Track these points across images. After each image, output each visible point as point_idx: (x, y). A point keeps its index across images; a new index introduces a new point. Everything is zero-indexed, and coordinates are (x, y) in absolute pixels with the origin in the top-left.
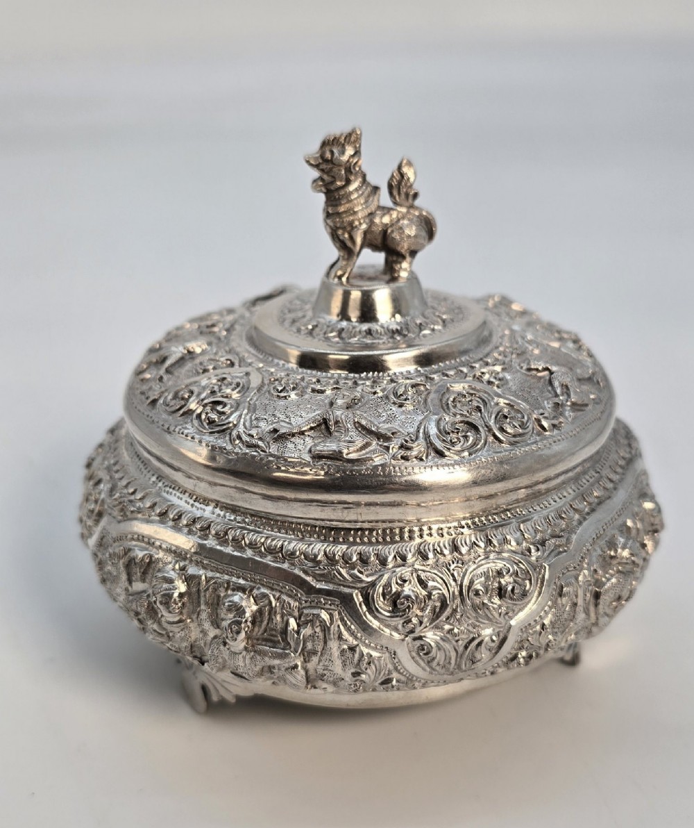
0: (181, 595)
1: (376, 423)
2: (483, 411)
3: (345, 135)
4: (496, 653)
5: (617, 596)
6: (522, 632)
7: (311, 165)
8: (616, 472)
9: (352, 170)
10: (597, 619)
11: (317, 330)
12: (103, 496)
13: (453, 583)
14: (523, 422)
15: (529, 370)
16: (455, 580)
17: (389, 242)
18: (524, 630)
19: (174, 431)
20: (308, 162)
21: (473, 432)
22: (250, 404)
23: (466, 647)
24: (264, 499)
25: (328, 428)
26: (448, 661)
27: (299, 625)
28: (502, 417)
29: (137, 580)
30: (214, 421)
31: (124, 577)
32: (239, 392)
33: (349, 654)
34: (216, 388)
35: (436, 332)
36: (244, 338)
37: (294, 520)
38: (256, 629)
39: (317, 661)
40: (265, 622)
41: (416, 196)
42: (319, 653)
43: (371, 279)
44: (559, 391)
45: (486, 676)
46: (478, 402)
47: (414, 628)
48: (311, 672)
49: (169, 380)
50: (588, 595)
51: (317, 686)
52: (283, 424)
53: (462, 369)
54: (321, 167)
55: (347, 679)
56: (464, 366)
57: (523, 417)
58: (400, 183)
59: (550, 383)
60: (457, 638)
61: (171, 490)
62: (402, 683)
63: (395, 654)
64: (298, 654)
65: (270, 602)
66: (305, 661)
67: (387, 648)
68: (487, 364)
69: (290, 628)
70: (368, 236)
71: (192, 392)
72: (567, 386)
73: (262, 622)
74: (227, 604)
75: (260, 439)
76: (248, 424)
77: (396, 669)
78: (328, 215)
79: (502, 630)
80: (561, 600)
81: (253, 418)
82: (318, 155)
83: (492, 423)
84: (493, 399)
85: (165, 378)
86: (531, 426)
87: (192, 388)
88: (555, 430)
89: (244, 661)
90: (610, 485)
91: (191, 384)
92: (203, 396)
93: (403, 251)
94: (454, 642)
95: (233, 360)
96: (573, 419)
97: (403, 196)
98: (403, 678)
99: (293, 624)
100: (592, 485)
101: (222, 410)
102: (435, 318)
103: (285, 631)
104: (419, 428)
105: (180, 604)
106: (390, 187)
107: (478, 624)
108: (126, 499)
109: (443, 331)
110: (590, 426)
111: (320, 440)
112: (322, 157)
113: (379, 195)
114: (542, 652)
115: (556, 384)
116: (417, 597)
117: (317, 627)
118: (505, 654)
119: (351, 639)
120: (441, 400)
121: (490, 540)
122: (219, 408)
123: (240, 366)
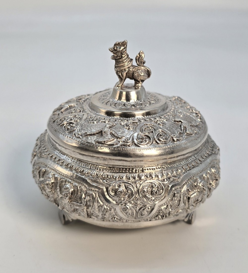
0: (52, 183)
1: (118, 133)
2: (154, 132)
3: (122, 42)
4: (150, 213)
5: (197, 200)
6: (159, 207)
7: (110, 51)
8: (203, 158)
9: (123, 53)
10: (189, 206)
11: (109, 103)
12: (37, 150)
13: (136, 188)
14: (167, 138)
15: (175, 121)
16: (137, 187)
17: (134, 77)
18: (160, 206)
19: (57, 131)
20: (109, 50)
21: (148, 139)
22: (81, 124)
23: (139, 210)
24: (80, 154)
25: (102, 134)
26: (133, 214)
27: (85, 196)
28: (159, 135)
29: (41, 177)
30: (69, 129)
31: (38, 176)
32: (79, 120)
33: (100, 207)
34: (72, 119)
35: (146, 107)
36: (88, 104)
37: (89, 162)
38: (73, 196)
39: (91, 209)
40: (76, 194)
41: (144, 63)
42: (92, 206)
43: (129, 88)
44: (182, 129)
45: (148, 221)
46: (153, 130)
47: (122, 201)
48: (89, 212)
49: (61, 115)
50: (185, 198)
51: (91, 217)
52: (89, 131)
53: (151, 119)
54: (114, 52)
55: (100, 216)
56: (153, 118)
57: (167, 136)
58: (139, 58)
59: (181, 126)
60: (136, 206)
61: (55, 150)
62: (118, 219)
63: (115, 209)
64: (84, 206)
65: (78, 188)
66: (87, 208)
67: (113, 207)
68: (161, 118)
69: (83, 197)
70: (128, 74)
71: (65, 119)
72: (186, 128)
73: (75, 194)
74: (64, 187)
75: (81, 135)
76: (78, 131)
77: (116, 214)
78: (116, 67)
79: (152, 205)
80: (174, 198)
81: (81, 129)
82: (113, 48)
83: (155, 137)
84: (158, 129)
85: (60, 114)
86: (169, 139)
87: (65, 118)
88: (178, 141)
89: (68, 206)
90: (199, 162)
91: (65, 117)
92: (68, 121)
93: (139, 80)
94: (135, 208)
95: (81, 110)
96: (186, 138)
97: (140, 63)
98: (119, 218)
99: (83, 196)
100: (192, 161)
101: (72, 125)
102: (148, 102)
103: (81, 198)
104: (131, 136)
105: (51, 186)
106: (136, 59)
107: (143, 202)
108: (42, 151)
109: (148, 106)
110: (192, 141)
111: (99, 137)
112: (114, 49)
113: (132, 61)
114: (167, 215)
115: (182, 127)
116: (123, 191)
117: (91, 197)
118: (153, 214)
119: (101, 203)
120: (141, 128)
121: (151, 175)
122: (71, 125)
123: (82, 112)
